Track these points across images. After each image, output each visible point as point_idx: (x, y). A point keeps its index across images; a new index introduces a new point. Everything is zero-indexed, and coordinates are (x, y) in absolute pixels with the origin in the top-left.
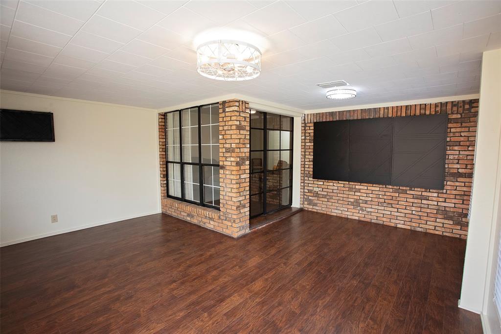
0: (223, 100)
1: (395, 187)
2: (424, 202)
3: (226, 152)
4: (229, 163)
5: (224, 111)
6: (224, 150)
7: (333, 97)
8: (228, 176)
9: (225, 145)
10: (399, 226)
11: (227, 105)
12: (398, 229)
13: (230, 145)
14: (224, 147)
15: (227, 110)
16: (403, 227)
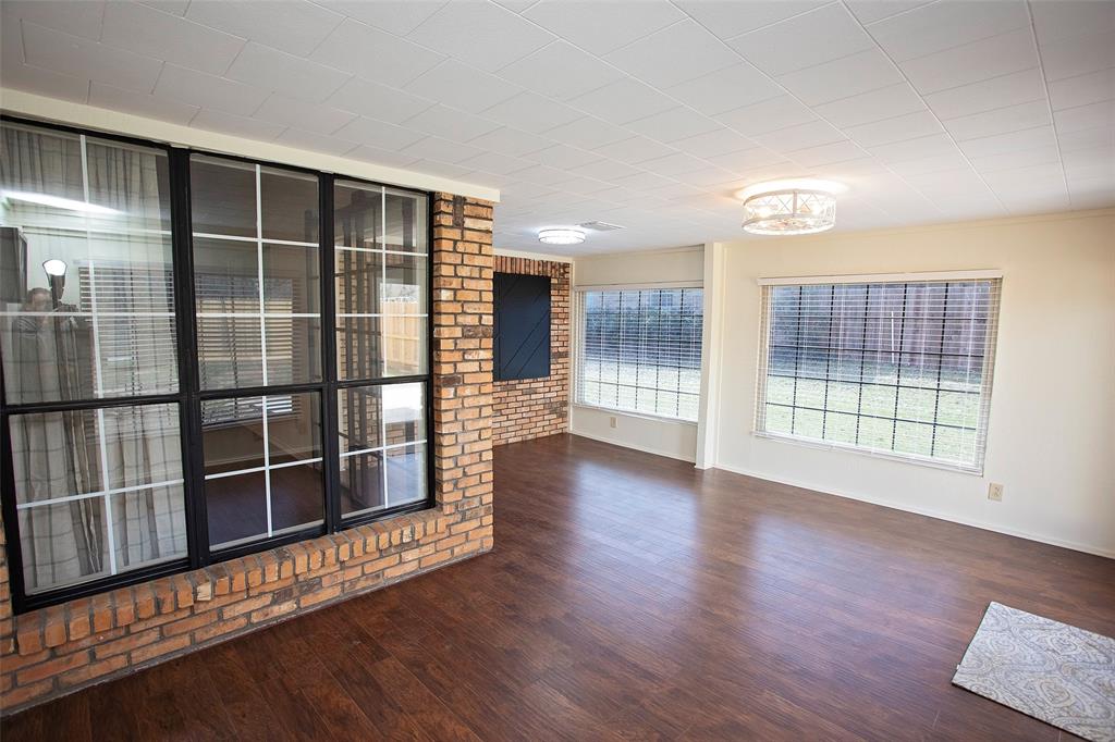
0: (457, 193)
1: (504, 383)
2: (533, 397)
3: (464, 337)
4: (474, 367)
5: (458, 225)
6: (458, 332)
7: (549, 240)
8: (467, 403)
9: (460, 319)
10: (510, 441)
11: (467, 210)
12: (510, 447)
13: (477, 317)
14: (456, 325)
15: (468, 223)
16: (515, 440)
